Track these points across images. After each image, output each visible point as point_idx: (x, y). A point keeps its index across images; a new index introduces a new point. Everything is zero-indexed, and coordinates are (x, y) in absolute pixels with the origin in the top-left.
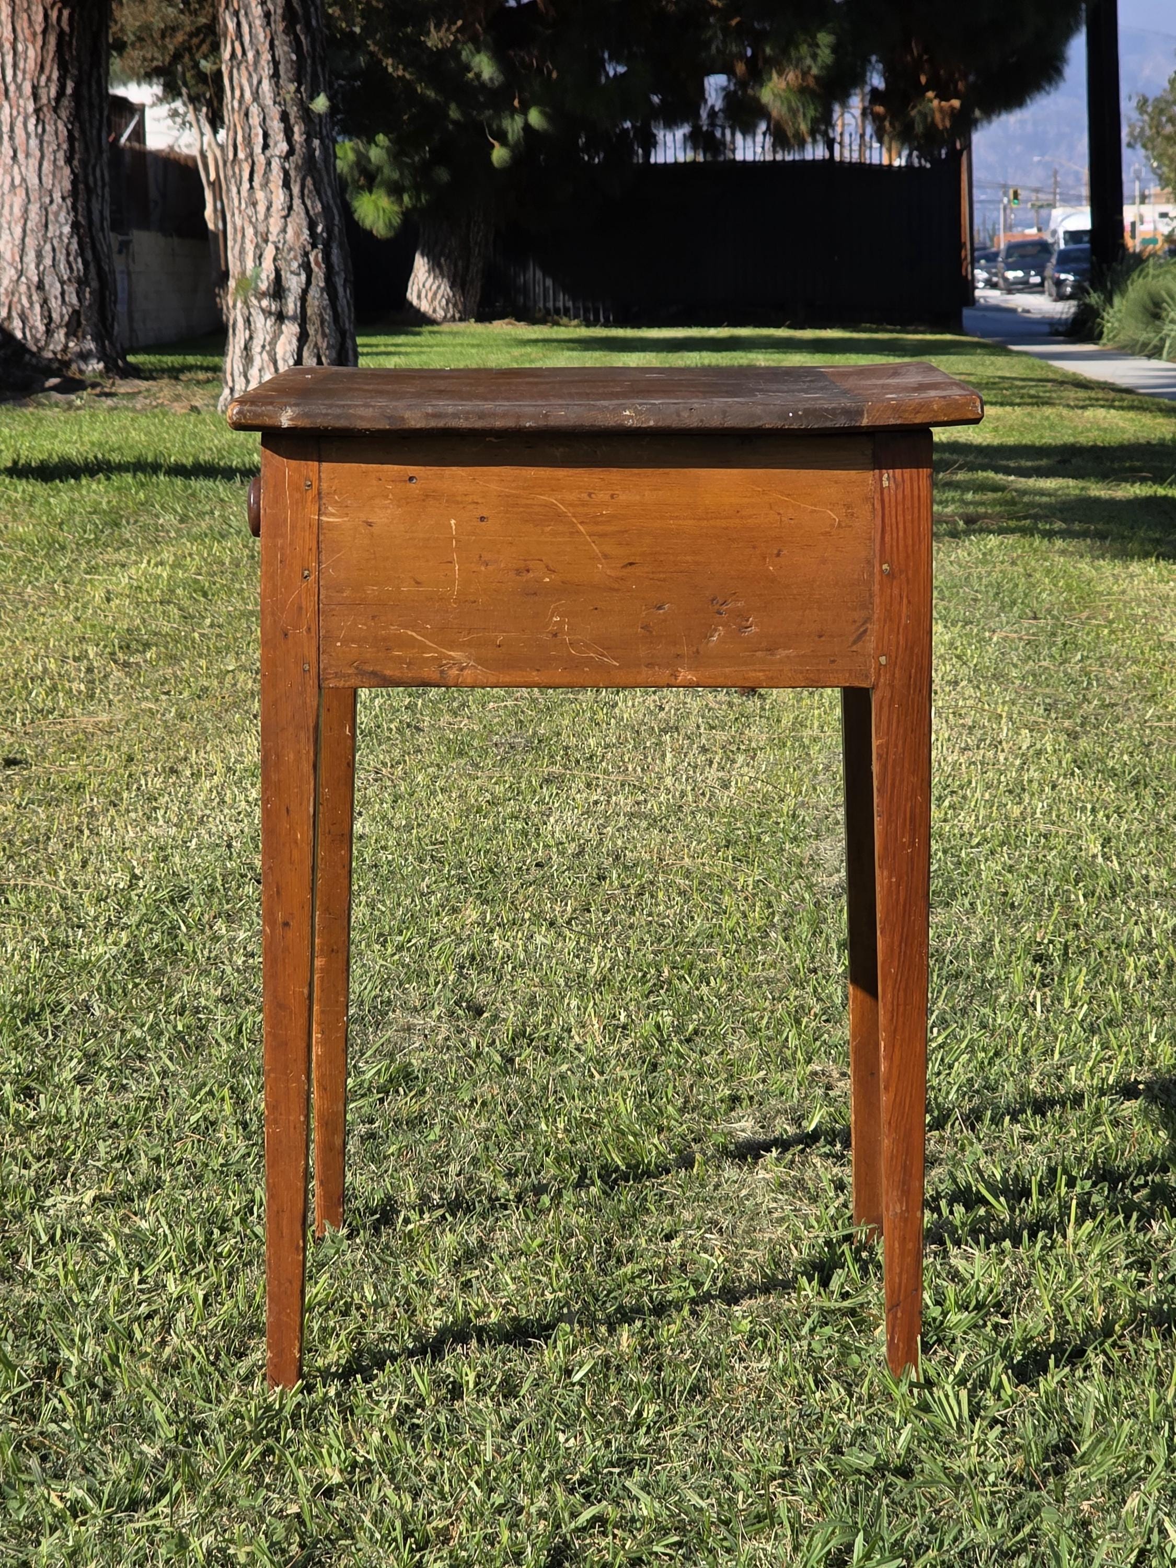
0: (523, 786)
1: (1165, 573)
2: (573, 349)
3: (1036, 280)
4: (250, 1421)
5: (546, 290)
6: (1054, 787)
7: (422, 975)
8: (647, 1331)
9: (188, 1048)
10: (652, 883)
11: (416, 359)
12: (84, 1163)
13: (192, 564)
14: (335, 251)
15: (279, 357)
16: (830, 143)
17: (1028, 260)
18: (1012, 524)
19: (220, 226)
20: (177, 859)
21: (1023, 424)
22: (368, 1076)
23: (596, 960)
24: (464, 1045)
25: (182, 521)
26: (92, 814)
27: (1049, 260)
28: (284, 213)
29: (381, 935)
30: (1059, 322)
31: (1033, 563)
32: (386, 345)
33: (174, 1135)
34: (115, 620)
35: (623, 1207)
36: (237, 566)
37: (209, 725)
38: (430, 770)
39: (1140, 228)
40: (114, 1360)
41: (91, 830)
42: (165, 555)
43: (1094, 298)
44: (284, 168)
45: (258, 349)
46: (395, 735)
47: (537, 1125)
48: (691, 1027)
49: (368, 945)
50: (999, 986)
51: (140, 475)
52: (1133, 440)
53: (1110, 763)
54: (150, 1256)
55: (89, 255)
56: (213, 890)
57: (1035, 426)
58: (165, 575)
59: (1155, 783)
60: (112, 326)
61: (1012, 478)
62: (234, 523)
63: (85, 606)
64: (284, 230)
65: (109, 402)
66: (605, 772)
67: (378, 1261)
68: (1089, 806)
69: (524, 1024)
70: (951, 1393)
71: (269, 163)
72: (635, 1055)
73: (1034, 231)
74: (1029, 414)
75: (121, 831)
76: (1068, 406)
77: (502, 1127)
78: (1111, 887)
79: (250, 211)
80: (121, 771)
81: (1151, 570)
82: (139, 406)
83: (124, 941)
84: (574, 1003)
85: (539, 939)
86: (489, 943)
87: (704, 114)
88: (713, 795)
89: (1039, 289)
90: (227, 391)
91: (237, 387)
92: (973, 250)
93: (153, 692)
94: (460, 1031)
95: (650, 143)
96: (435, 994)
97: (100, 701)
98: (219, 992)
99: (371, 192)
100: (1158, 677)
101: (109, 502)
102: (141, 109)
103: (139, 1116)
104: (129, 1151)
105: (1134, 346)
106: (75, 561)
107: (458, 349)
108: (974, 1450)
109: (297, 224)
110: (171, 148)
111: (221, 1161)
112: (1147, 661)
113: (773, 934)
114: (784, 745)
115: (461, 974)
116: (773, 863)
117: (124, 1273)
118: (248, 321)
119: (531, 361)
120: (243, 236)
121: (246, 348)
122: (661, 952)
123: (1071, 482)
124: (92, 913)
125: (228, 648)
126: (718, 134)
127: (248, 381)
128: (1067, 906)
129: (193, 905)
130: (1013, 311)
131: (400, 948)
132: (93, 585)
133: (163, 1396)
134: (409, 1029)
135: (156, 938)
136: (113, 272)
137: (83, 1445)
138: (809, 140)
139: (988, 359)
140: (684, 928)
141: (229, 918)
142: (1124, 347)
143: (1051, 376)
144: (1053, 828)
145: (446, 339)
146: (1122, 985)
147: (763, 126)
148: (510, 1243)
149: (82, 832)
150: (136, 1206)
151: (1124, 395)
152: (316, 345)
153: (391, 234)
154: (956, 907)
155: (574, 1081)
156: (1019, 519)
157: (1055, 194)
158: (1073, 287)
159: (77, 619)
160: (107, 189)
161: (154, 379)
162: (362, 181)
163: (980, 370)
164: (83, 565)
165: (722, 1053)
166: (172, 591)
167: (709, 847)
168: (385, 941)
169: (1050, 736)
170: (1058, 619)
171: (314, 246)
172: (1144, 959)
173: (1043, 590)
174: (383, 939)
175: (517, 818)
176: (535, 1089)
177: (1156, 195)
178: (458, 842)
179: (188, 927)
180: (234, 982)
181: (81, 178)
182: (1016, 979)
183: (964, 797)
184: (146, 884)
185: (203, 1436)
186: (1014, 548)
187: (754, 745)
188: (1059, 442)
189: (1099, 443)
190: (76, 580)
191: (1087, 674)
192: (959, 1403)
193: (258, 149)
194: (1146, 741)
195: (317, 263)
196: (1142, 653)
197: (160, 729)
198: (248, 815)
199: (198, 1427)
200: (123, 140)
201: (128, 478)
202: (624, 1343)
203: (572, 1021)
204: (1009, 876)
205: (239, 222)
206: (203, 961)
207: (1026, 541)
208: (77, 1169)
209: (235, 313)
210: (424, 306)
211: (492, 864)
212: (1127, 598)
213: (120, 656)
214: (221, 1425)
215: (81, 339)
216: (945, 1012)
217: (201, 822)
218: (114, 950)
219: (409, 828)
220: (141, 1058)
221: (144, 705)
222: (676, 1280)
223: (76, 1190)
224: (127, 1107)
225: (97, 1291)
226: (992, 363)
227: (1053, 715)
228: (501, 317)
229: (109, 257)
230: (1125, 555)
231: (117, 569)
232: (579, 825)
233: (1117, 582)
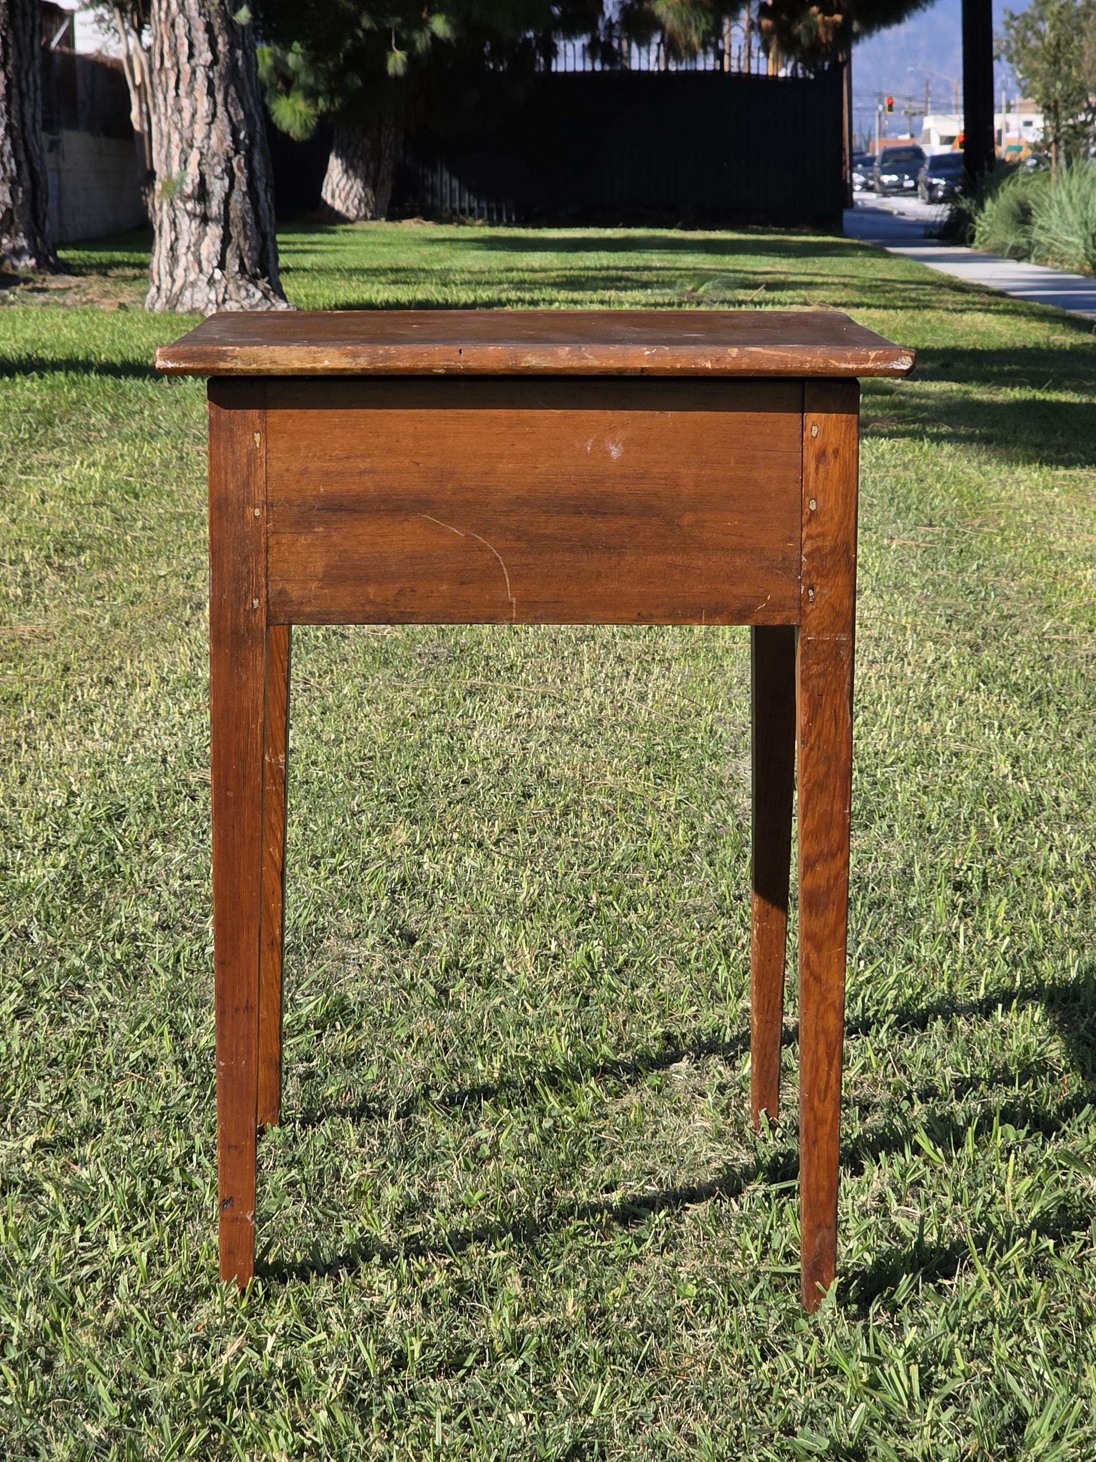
0: (447, 697)
1: (1049, 478)
2: (478, 249)
3: (910, 184)
4: (196, 1399)
5: (452, 191)
6: (961, 703)
7: (355, 900)
8: (592, 1296)
9: (126, 977)
10: (577, 803)
11: (331, 257)
12: (24, 1104)
13: (124, 466)
14: (257, 157)
15: (203, 257)
16: (720, 55)
17: (902, 165)
18: (902, 427)
19: (146, 127)
20: (113, 775)
21: (906, 328)
22: (305, 1011)
23: (525, 885)
24: (399, 976)
25: (112, 420)
26: (29, 727)
27: (922, 166)
28: (209, 120)
29: (314, 857)
30: (933, 224)
31: (923, 467)
32: (302, 243)
33: (114, 1074)
34: (50, 523)
35: (562, 1156)
36: (167, 468)
37: (143, 633)
38: (357, 680)
39: (1006, 136)
40: (56, 1327)
41: (28, 744)
42: (97, 456)
43: (966, 204)
44: (208, 77)
45: (184, 250)
46: (321, 643)
47: (473, 1064)
48: (621, 958)
49: (302, 868)
50: (922, 916)
51: (72, 374)
52: (1010, 345)
53: (1013, 678)
54: (91, 1210)
55: (22, 157)
56: (149, 808)
57: (918, 329)
58: (97, 476)
59: (1057, 698)
60: (44, 224)
61: (899, 381)
62: (163, 425)
63: (20, 508)
64: (208, 136)
65: (41, 298)
66: (526, 683)
67: (320, 1215)
68: (996, 724)
69: (456, 954)
70: (901, 1369)
71: (194, 72)
72: (568, 988)
73: (907, 137)
74: (912, 318)
75: (59, 745)
76: (947, 309)
77: (439, 1066)
78: (1023, 810)
79: (176, 117)
80: (57, 682)
81: (1035, 475)
82: (69, 302)
83: (62, 864)
84: (505, 931)
85: (468, 861)
86: (420, 865)
87: (601, 24)
88: (631, 708)
89: (912, 192)
90: (153, 290)
91: (164, 286)
92: (852, 154)
93: (89, 596)
94: (394, 962)
95: (551, 52)
96: (369, 921)
97: (36, 606)
98: (156, 919)
99: (288, 96)
100: (1052, 586)
101: (42, 401)
102: (70, 15)
103: (78, 1053)
104: (69, 1091)
105: (1003, 249)
106: (10, 460)
107: (371, 248)
108: (927, 1431)
109: (221, 131)
110: (99, 52)
111: (162, 1103)
112: (1040, 571)
113: (697, 858)
114: (698, 656)
115: (393, 901)
116: (693, 783)
117: (64, 1227)
118: (174, 223)
119: (440, 261)
120: (169, 141)
121: (172, 249)
122: (588, 876)
123: (955, 386)
124: (30, 833)
125: (159, 551)
126: (615, 44)
127: (174, 281)
128: (983, 830)
129: (129, 824)
130: (889, 213)
131: (333, 872)
132: (28, 486)
133: (106, 1368)
134: (344, 958)
135: (94, 857)
136: (44, 173)
137: (25, 1421)
138: (701, 51)
139: (869, 261)
140: (609, 850)
141: (165, 837)
142: (996, 250)
143: (929, 278)
144: (964, 747)
145: (358, 237)
146: (1042, 916)
147: (657, 38)
148: (451, 1196)
149: (19, 746)
150: (76, 1152)
151: (999, 299)
152: (238, 247)
153: (308, 136)
154: (874, 831)
155: (509, 1014)
156: (908, 423)
157: (926, 102)
158: (945, 191)
159: (13, 521)
160: (39, 93)
161: (84, 275)
162: (280, 85)
163: (861, 272)
164: (19, 465)
165: (654, 986)
166: (104, 493)
167: (630, 764)
168: (319, 864)
169: (953, 648)
170: (952, 526)
171: (237, 152)
172: (1062, 888)
173: (937, 495)
174: (316, 861)
175: (442, 732)
176: (470, 1026)
177: (1021, 105)
178: (386, 758)
179: (125, 847)
180: (171, 908)
181: (14, 82)
182: (939, 908)
183: (876, 713)
184: (84, 802)
185: (147, 1413)
186: (904, 452)
187: (668, 655)
188: (940, 345)
189: (978, 347)
190: (12, 481)
191: (983, 583)
192: (909, 1378)
193: (183, 58)
194: (1046, 654)
195: (239, 168)
196: (1036, 562)
197: (96, 637)
198: (182, 728)
199: (143, 1403)
200: (54, 44)
201: (61, 376)
202: (570, 1309)
203: (504, 951)
204: (925, 798)
205: (165, 128)
206: (139, 883)
207: (916, 445)
208: (17, 1110)
209: (161, 214)
210: (338, 206)
211: (420, 782)
212: (1015, 505)
213: (56, 559)
214: (166, 1401)
215: (14, 236)
216: (870, 943)
217: (136, 735)
218: (52, 875)
219: (338, 742)
220: (80, 988)
221: (79, 611)
222: (619, 1238)
223: (16, 1134)
224: (66, 1043)
225: (38, 1250)
226: (873, 265)
227: (955, 627)
228: (410, 216)
229: (41, 158)
230: (1012, 460)
231: (51, 469)
232: (503, 740)
233: (1004, 487)
